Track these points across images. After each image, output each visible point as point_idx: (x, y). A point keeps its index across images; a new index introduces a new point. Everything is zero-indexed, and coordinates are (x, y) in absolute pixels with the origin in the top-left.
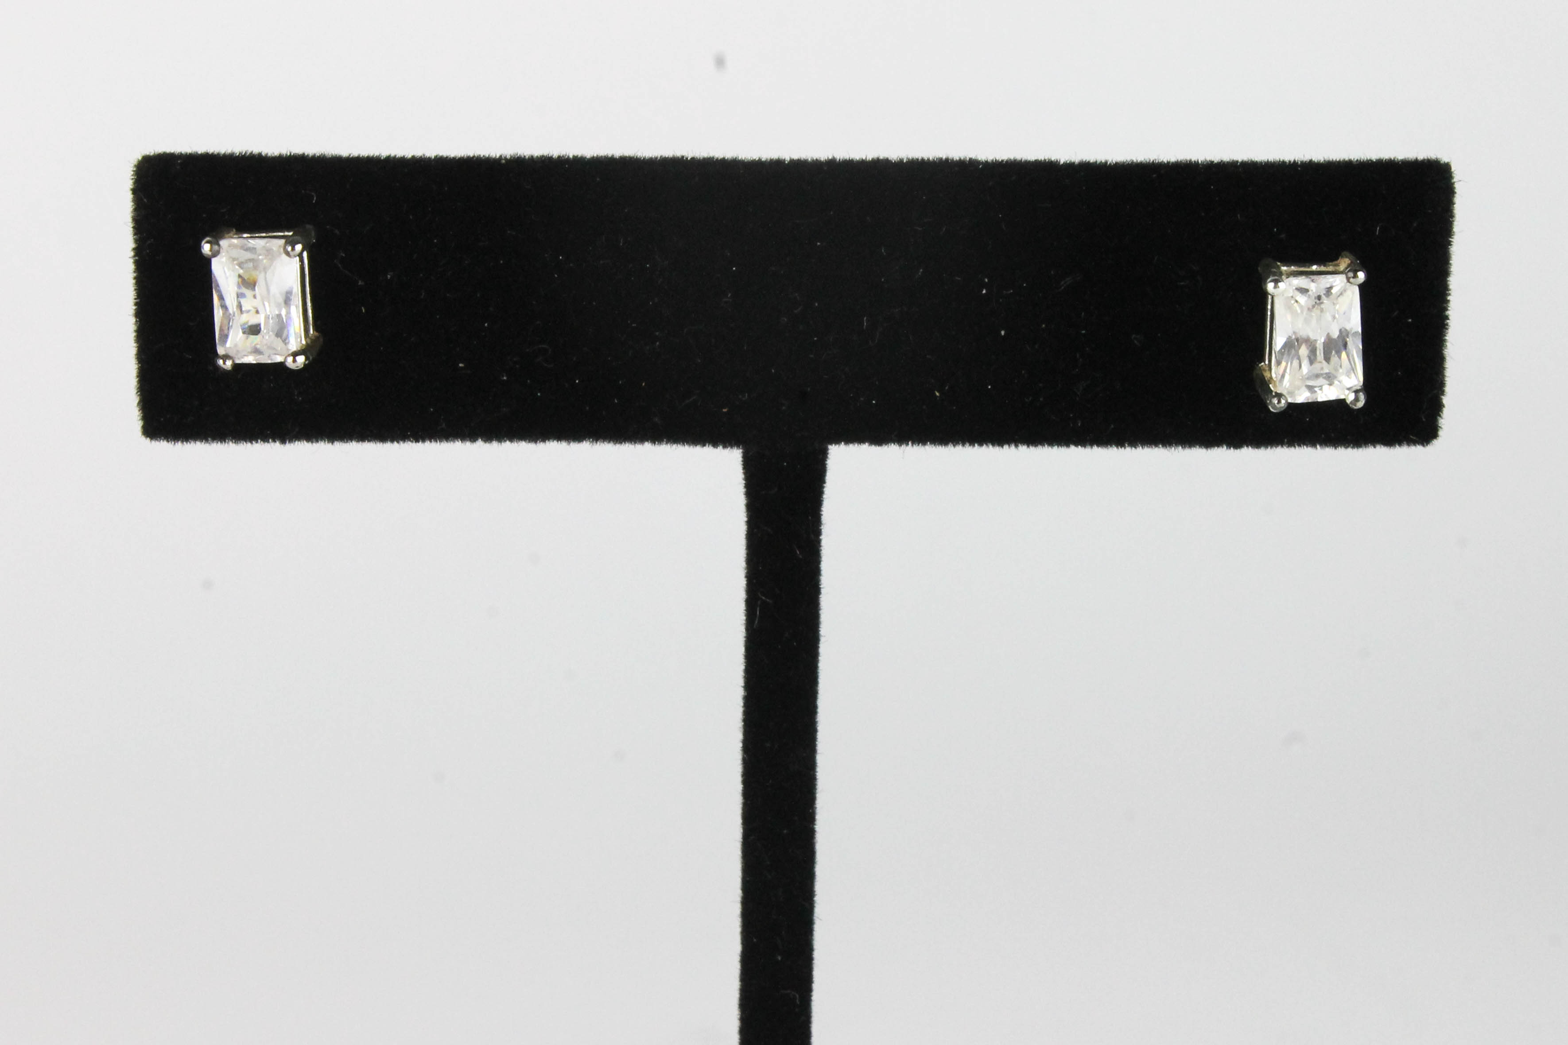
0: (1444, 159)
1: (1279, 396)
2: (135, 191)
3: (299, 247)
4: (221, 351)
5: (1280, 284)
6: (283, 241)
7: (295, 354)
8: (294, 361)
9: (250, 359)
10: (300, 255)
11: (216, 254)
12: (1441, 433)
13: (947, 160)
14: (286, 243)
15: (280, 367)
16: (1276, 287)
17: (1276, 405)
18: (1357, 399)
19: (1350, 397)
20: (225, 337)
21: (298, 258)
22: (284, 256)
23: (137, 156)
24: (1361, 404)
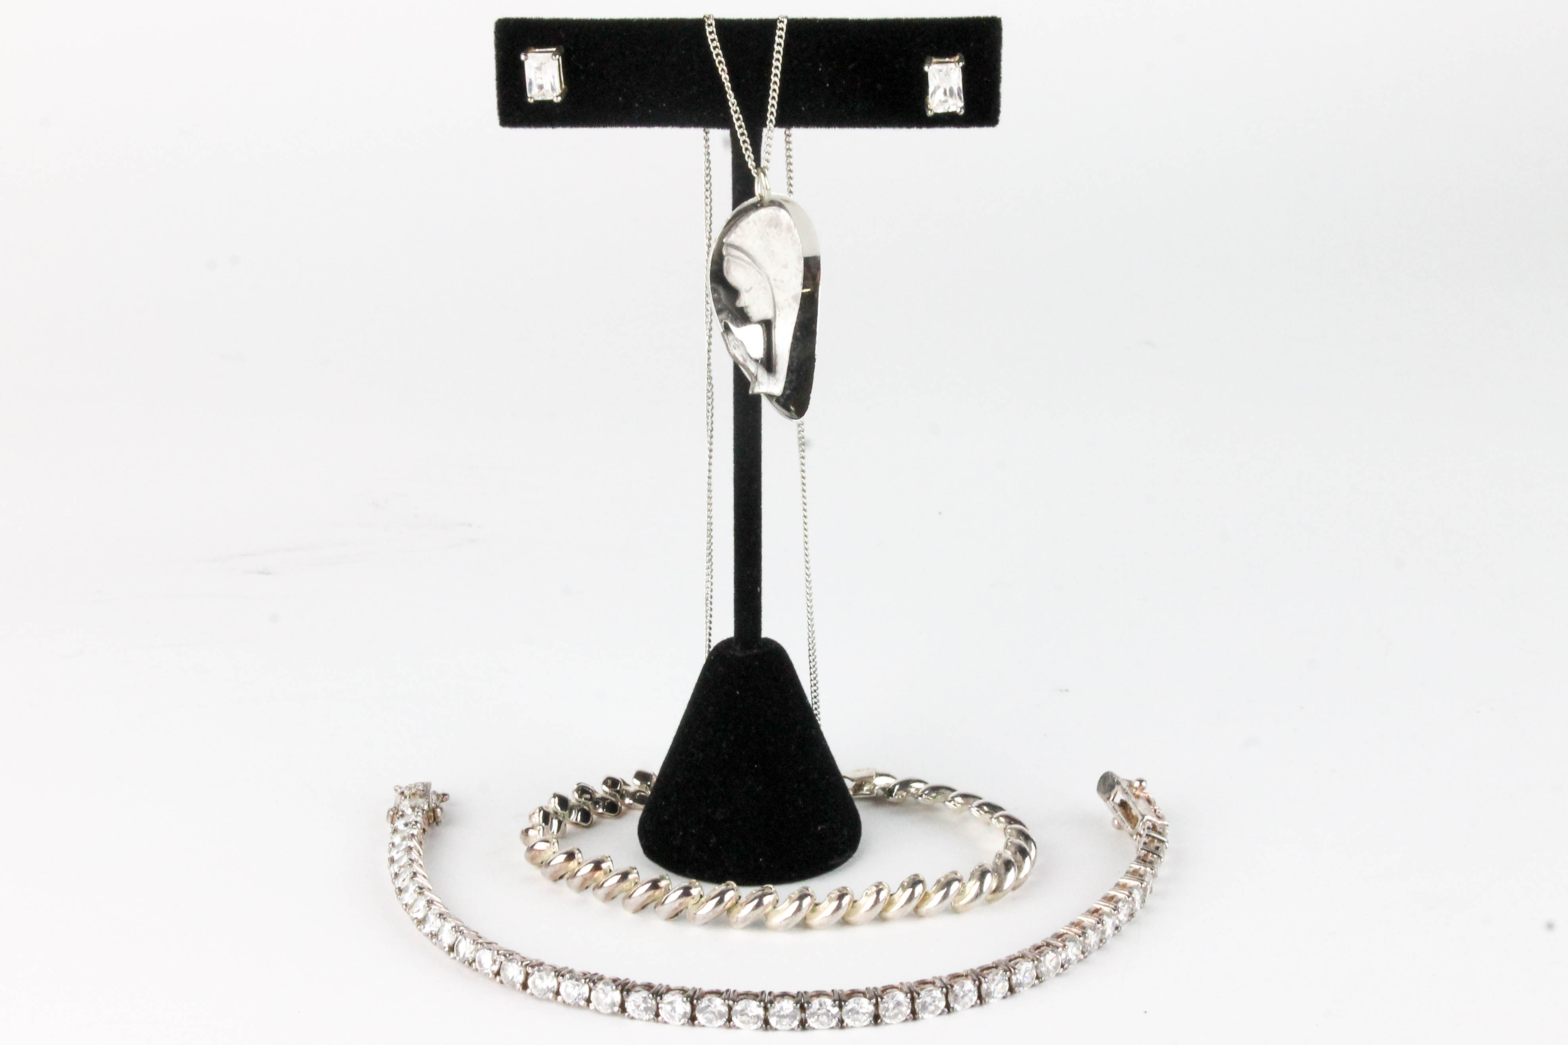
0: (998, 16)
1: (931, 110)
2: (495, 33)
3: (557, 56)
4: (529, 95)
5: (930, 67)
6: (551, 54)
7: (557, 97)
8: (557, 99)
9: (540, 99)
10: (558, 60)
11: (526, 59)
12: (999, 122)
13: (806, 19)
14: (553, 55)
15: (551, 102)
16: (929, 68)
17: (930, 113)
18: (961, 111)
19: (958, 111)
20: (531, 90)
21: (557, 61)
22: (552, 60)
23: (496, 19)
24: (962, 113)
